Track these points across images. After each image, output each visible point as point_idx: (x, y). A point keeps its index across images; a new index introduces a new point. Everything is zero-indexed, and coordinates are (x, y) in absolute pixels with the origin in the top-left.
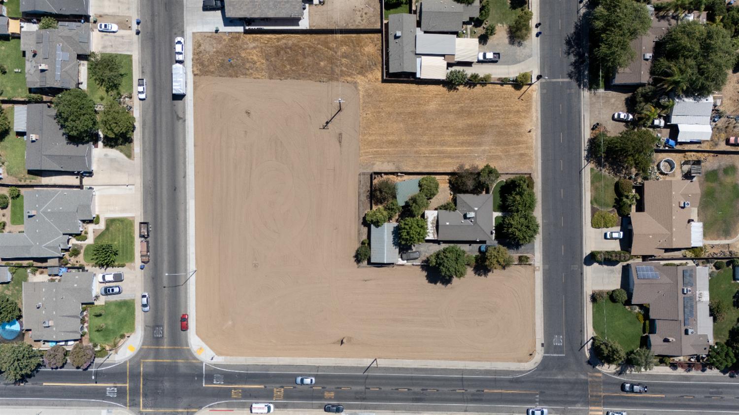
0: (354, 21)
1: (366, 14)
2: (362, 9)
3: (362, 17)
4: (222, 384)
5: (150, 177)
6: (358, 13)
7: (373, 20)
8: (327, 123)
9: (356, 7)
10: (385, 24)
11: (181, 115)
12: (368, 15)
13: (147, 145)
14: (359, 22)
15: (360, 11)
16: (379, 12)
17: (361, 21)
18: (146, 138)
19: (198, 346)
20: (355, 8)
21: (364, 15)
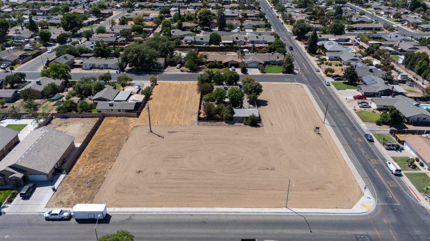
4: (390, 192)
8: (159, 136)
11: (128, 217)
19: (362, 207)
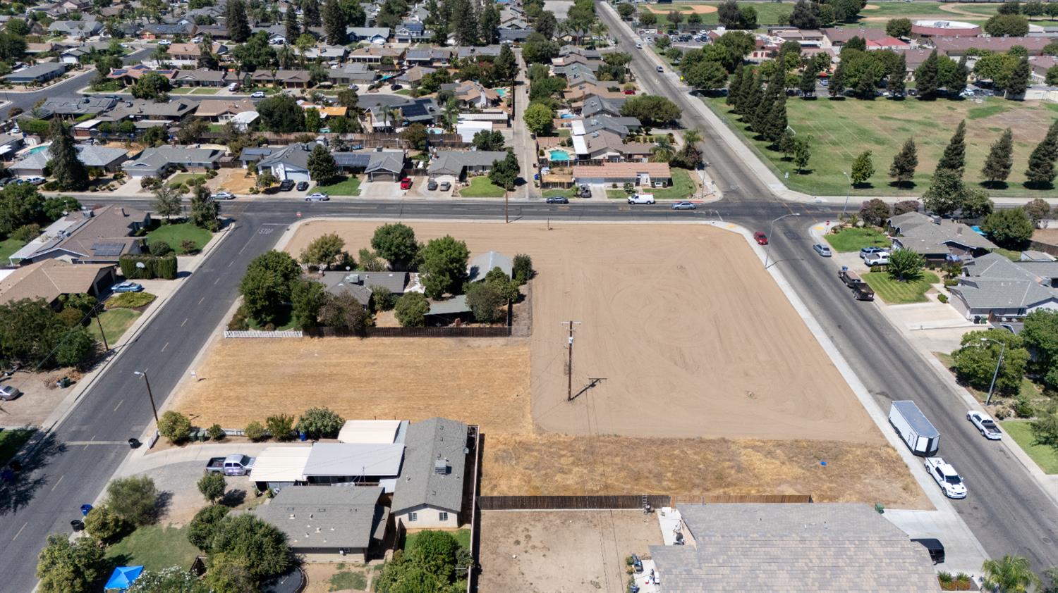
0: (545, 528)
1: (518, 542)
2: (526, 552)
3: (528, 537)
5: (891, 338)
6: (537, 544)
7: (499, 531)
9: (544, 555)
10: (470, 522)
12: (512, 541)
13: (922, 368)
14: (534, 526)
15: (534, 547)
16: (482, 546)
17: (530, 528)
18: (928, 374)
20: (545, 552)
21: (522, 539)
